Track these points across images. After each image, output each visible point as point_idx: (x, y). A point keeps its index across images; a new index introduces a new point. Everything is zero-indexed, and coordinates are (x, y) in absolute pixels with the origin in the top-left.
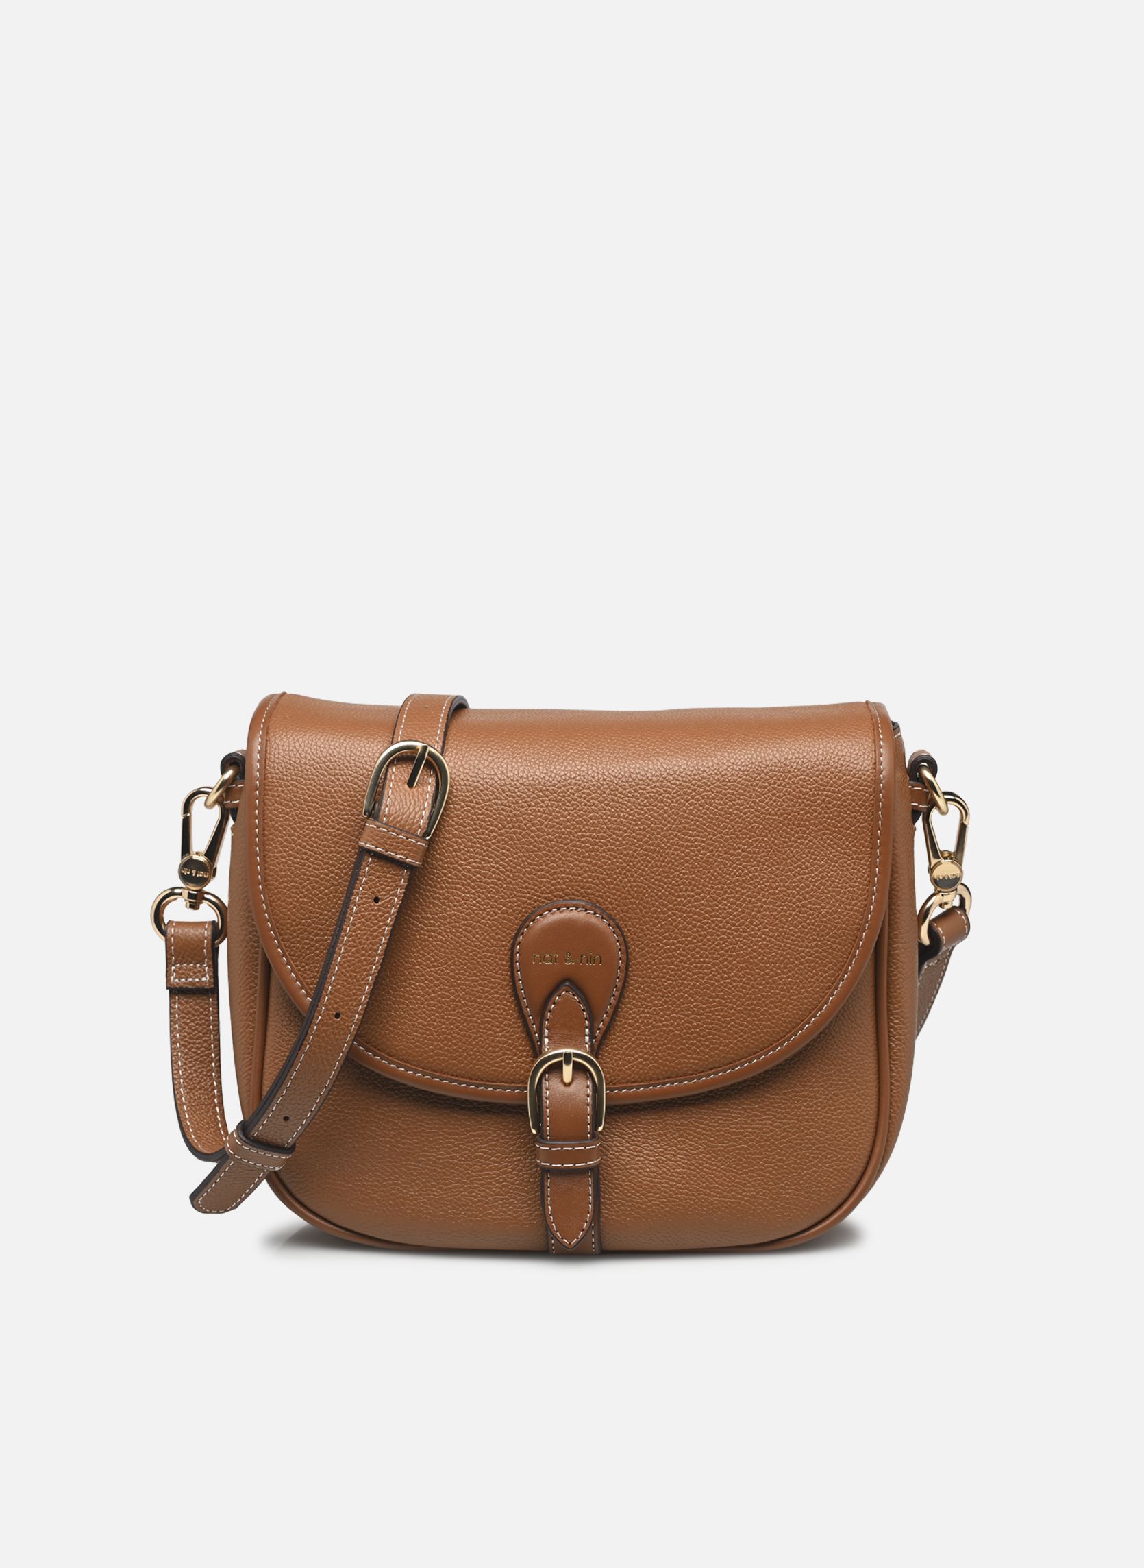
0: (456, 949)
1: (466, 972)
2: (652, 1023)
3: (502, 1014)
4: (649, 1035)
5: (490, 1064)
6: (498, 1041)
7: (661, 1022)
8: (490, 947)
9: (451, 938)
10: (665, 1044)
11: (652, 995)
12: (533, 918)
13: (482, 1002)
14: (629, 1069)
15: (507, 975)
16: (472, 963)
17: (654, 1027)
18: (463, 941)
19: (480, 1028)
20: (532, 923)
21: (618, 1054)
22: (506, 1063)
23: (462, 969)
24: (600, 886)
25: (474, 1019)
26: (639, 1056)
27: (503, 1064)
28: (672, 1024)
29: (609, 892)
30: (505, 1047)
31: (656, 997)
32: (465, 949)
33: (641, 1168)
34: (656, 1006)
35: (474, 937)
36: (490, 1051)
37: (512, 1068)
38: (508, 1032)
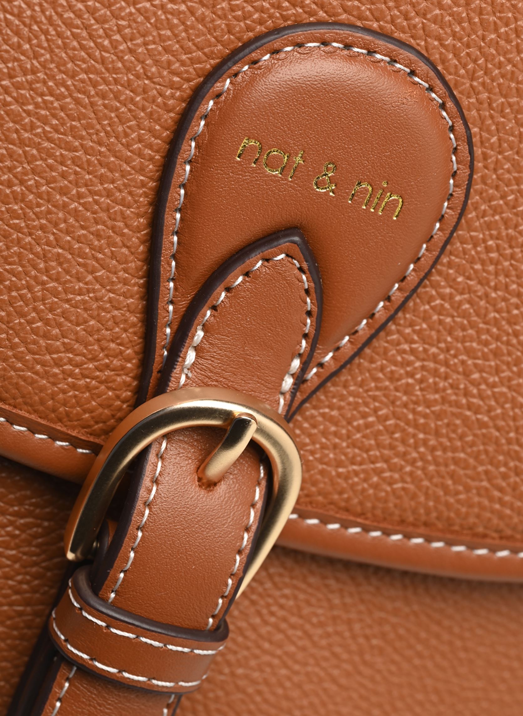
0: (51, 51)
1: (54, 116)
2: (444, 390)
3: (100, 250)
4: (425, 416)
5: (24, 362)
6: (64, 314)
7: (467, 394)
8: (138, 77)
9: (50, 19)
10: (454, 450)
11: (472, 325)
12: (276, 45)
13: (65, 206)
14: (346, 478)
15: (151, 159)
16: (77, 102)
17: (444, 400)
18: (75, 36)
19: (35, 267)
20: (267, 57)
21: (335, 434)
22: (63, 372)
23: (46, 105)
24: (465, 25)
25: (28, 239)
26: (382, 456)
27: (56, 370)
28: (490, 409)
29: (480, 48)
30: (76, 333)
31: (479, 332)
32: (72, 59)
33: (266, 682)
34: (469, 352)
35: (108, 36)
36: (35, 331)
37: (73, 387)
38: (97, 299)
